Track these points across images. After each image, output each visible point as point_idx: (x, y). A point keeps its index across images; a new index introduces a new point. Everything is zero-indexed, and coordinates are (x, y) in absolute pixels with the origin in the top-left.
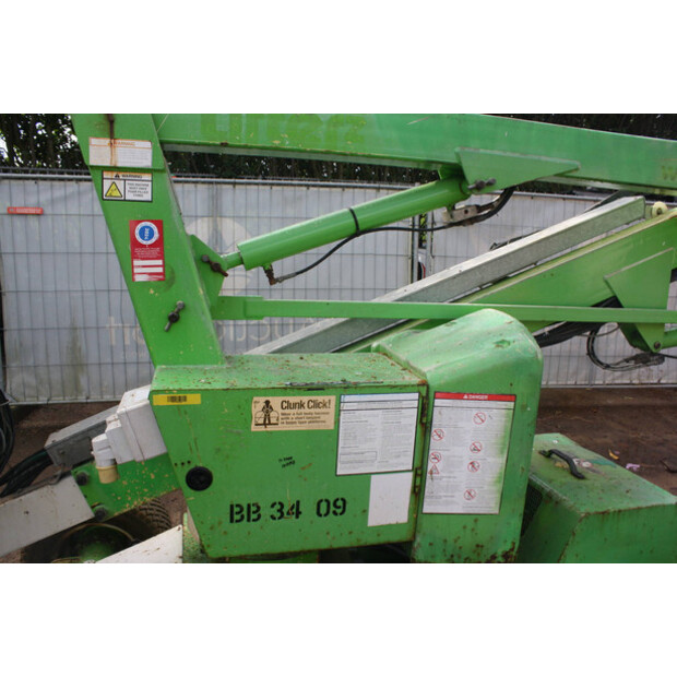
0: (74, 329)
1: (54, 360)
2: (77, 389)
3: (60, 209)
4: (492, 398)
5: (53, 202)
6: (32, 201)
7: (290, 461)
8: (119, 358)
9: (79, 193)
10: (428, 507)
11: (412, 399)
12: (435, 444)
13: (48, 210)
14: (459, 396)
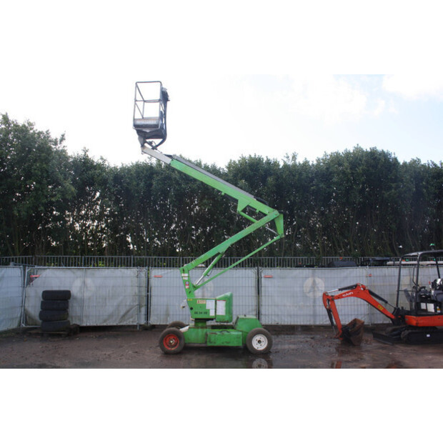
0: (167, 305)
1: (162, 313)
2: (167, 321)
3: (166, 276)
4: (223, 301)
6: (160, 274)
7: (201, 307)
8: (178, 313)
10: (217, 314)
11: (214, 301)
12: (217, 306)
13: (163, 276)
14: (220, 300)
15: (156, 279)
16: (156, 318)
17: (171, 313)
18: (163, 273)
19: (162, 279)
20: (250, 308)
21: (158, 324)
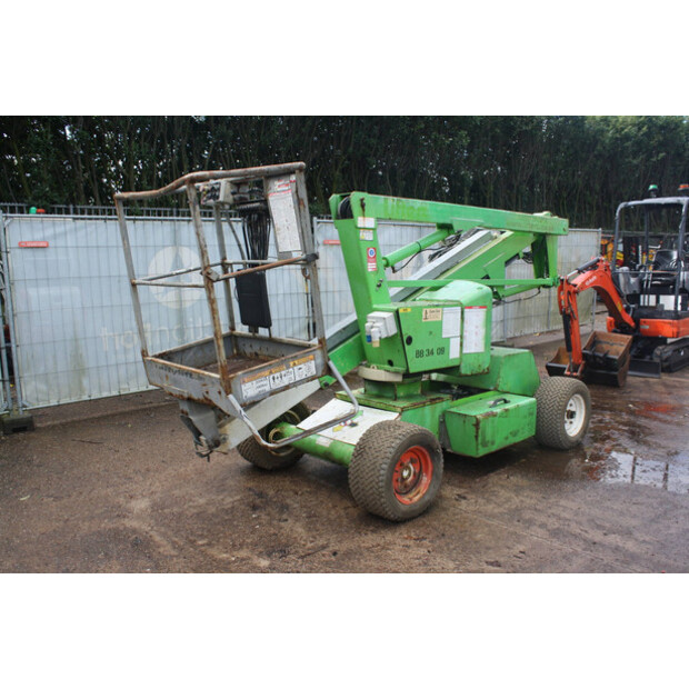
0: (76, 340)
1: (61, 367)
2: (81, 389)
3: (60, 242)
4: (481, 307)
5: (55, 236)
6: (38, 236)
7: (431, 333)
9: (76, 229)
10: (464, 351)
11: (459, 309)
12: (465, 325)
13: (51, 244)
14: (470, 307)
15: (28, 253)
16: (43, 387)
17: (91, 363)
18: (49, 232)
19: (50, 251)
20: (296, 326)
21: (54, 403)
